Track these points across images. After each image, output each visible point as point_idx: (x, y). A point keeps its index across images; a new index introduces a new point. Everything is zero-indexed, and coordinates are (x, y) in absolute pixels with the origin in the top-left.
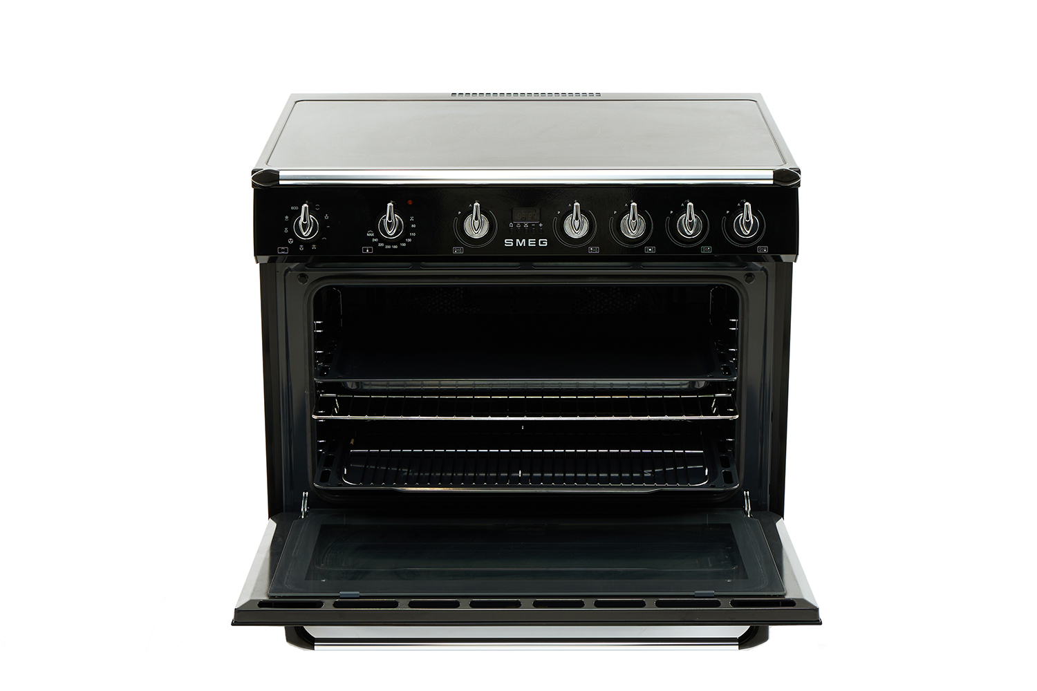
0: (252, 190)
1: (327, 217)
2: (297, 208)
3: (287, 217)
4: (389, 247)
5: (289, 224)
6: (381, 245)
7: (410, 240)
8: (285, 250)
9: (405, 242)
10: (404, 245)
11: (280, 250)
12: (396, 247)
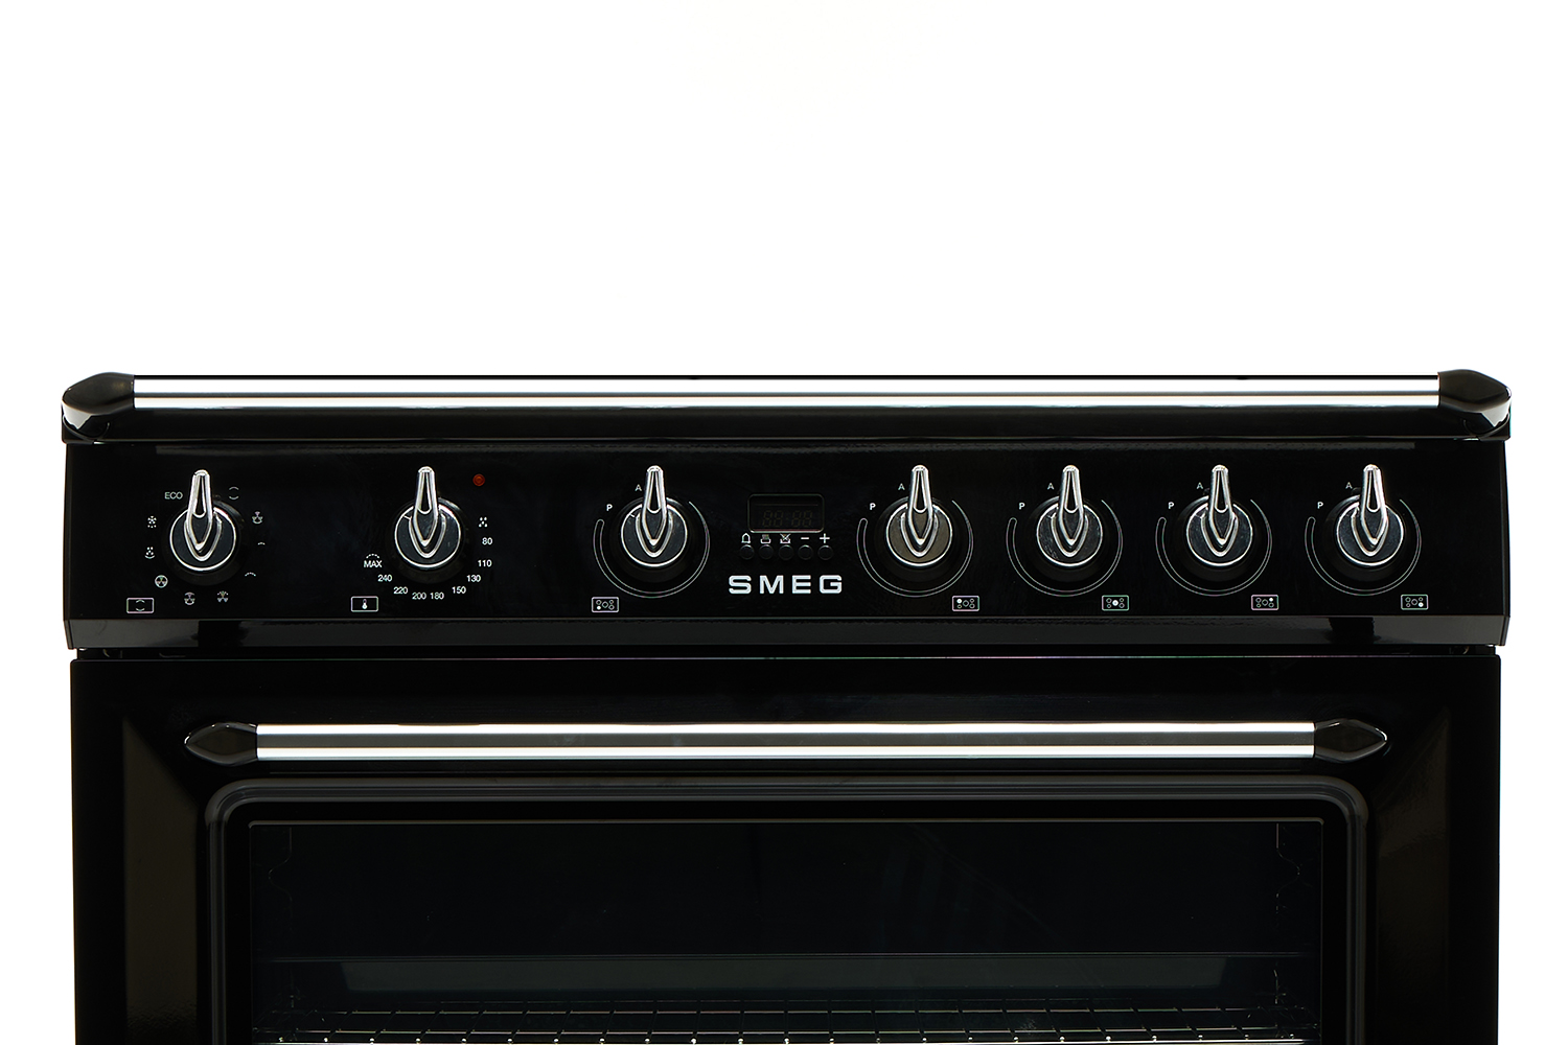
0: (61, 449)
1: (257, 519)
2: (178, 495)
3: (152, 520)
4: (423, 596)
5: (159, 538)
6: (400, 590)
7: (477, 578)
8: (147, 606)
9: (464, 582)
10: (462, 590)
11: (133, 606)
12: (439, 596)
